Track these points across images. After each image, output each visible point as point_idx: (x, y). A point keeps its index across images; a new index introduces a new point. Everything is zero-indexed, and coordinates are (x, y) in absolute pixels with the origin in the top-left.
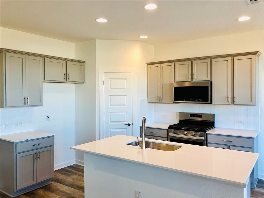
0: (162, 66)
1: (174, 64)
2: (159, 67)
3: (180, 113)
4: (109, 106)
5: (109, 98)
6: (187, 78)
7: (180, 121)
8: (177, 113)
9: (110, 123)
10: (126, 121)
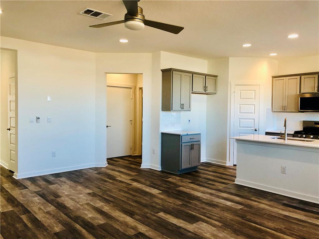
0: (287, 80)
1: (300, 77)
2: (285, 80)
3: (304, 121)
4: (239, 114)
5: (239, 107)
6: (314, 89)
7: (304, 128)
8: (300, 121)
9: (239, 128)
10: (253, 127)
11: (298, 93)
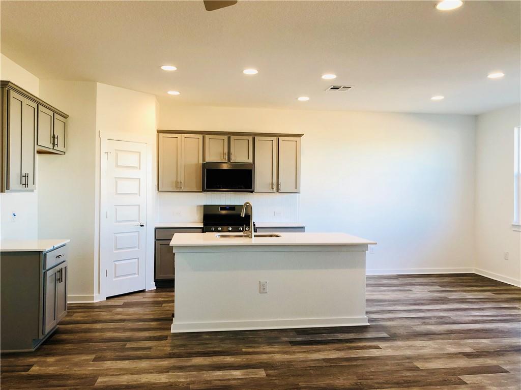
0: (183, 138)
1: (203, 137)
2: (179, 138)
3: (204, 206)
4: (115, 196)
6: (222, 158)
8: (199, 206)
9: (114, 224)
10: (137, 220)
11: (201, 162)
